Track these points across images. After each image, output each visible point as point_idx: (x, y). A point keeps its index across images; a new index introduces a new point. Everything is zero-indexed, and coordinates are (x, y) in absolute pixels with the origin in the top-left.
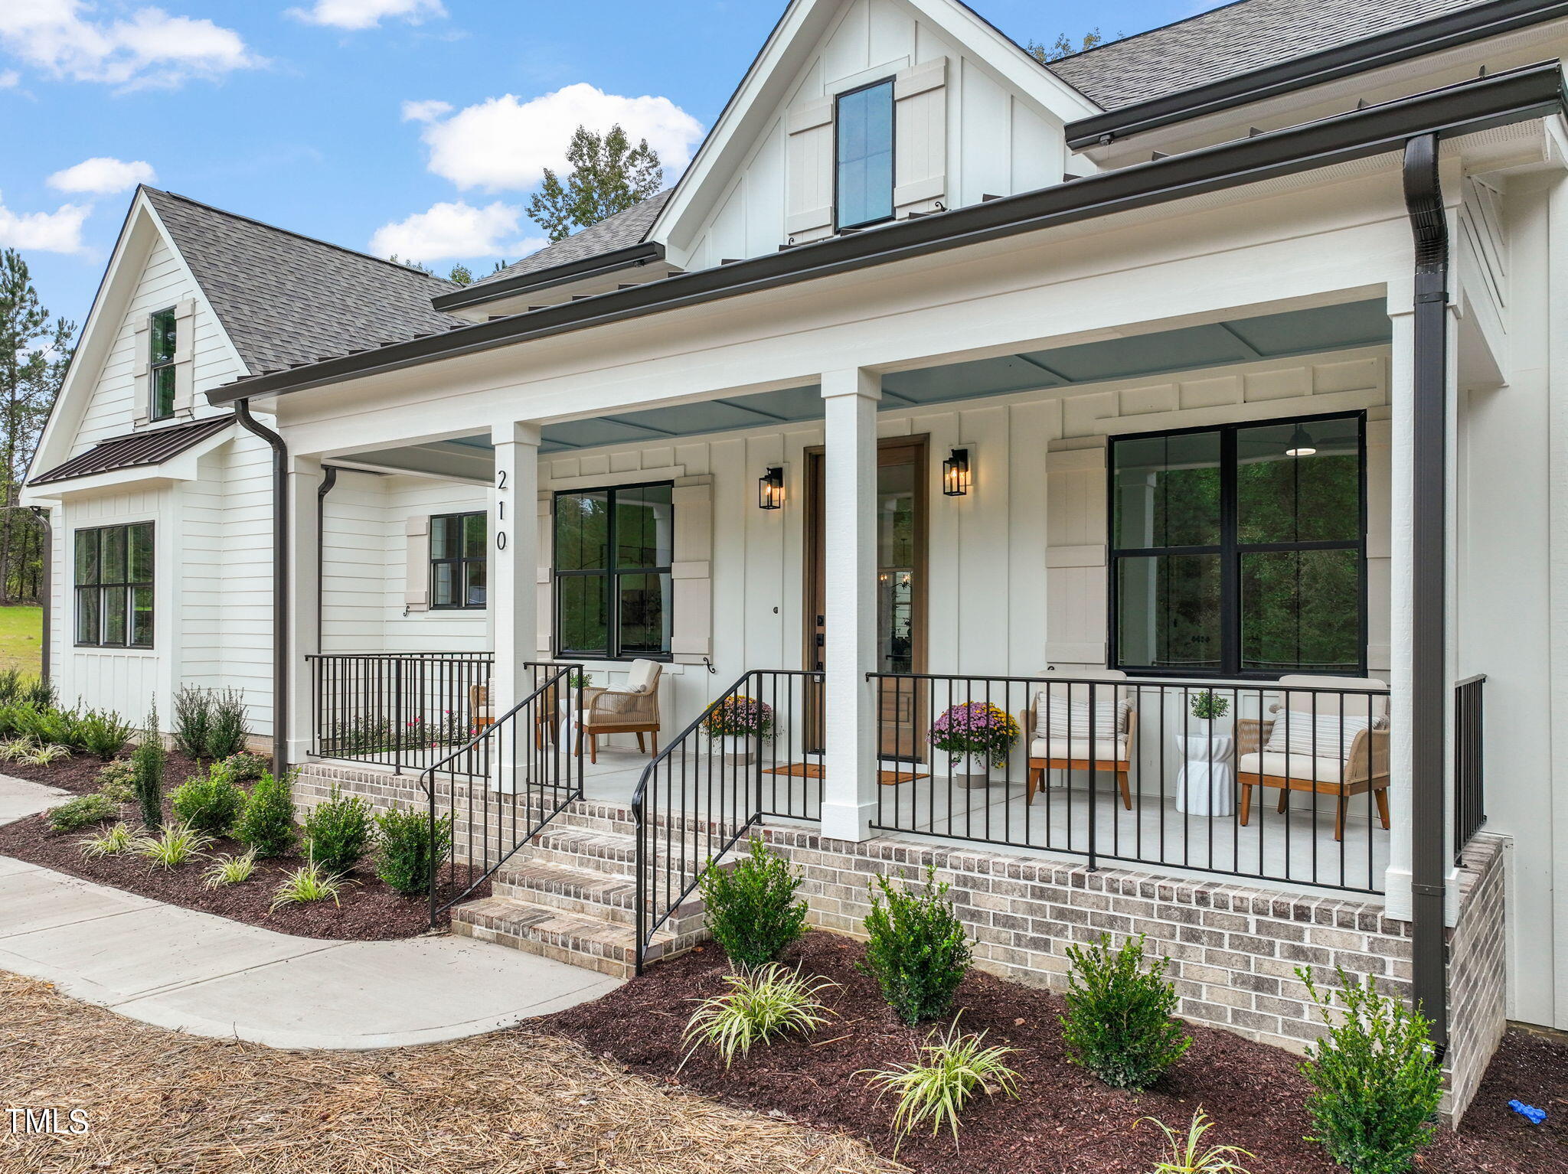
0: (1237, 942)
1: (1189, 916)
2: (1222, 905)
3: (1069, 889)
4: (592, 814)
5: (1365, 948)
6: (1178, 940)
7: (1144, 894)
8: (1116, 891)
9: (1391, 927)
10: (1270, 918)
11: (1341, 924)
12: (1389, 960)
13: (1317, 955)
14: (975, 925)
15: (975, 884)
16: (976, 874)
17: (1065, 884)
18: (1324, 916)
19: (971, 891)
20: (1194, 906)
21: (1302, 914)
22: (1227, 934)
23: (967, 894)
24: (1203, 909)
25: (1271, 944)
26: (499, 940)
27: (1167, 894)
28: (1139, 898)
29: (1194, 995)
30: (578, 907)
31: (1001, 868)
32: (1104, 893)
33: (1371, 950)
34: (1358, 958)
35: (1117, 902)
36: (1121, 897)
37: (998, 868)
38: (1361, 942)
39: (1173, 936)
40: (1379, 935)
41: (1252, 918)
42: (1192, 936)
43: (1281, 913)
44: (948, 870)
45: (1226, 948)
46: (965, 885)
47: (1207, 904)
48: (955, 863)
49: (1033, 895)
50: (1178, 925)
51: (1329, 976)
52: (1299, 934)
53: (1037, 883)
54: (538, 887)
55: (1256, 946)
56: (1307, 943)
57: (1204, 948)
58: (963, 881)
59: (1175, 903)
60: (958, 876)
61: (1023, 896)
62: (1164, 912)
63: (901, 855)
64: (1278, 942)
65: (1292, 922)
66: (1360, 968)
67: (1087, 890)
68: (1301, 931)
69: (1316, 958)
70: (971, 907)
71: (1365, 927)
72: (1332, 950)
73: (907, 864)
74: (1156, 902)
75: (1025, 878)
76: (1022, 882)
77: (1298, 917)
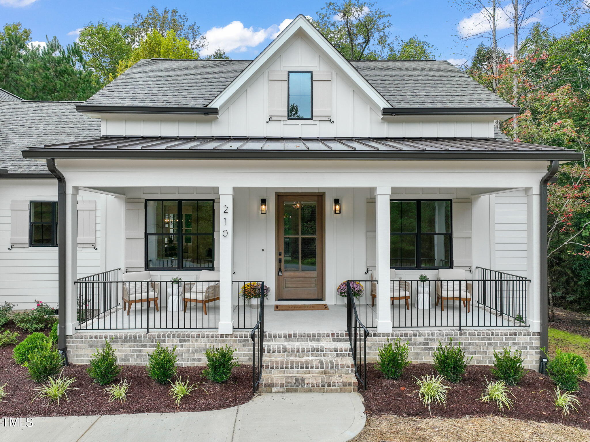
0: (501, 343)
1: (489, 339)
2: (497, 335)
3: (458, 337)
4: (275, 337)
5: (529, 340)
6: (487, 346)
7: (478, 335)
8: (471, 335)
9: (534, 334)
10: (509, 336)
11: (524, 335)
12: (533, 342)
13: (519, 343)
14: (430, 351)
15: (430, 340)
16: (431, 337)
17: (457, 336)
18: (520, 334)
19: (429, 342)
20: (490, 336)
21: (515, 334)
22: (498, 342)
23: (428, 343)
24: (492, 337)
25: (509, 343)
26: (288, 391)
27: (484, 334)
28: (477, 336)
29: (491, 359)
30: (308, 372)
31: (438, 334)
32: (468, 336)
33: (530, 340)
34: (527, 342)
35: (471, 338)
36: (472, 337)
37: (437, 334)
38: (528, 338)
39: (485, 345)
40: (532, 336)
41: (504, 337)
42: (490, 344)
43: (511, 335)
44: (422, 337)
45: (498, 346)
46: (427, 341)
47: (494, 335)
48: (424, 334)
49: (448, 340)
50: (486, 342)
51: (521, 348)
52: (515, 339)
53: (449, 337)
54: (286, 368)
55: (505, 344)
56: (516, 341)
57: (493, 346)
58: (427, 339)
59: (486, 336)
60: (425, 338)
61: (445, 341)
62: (483, 339)
63: (406, 335)
64: (510, 342)
65: (513, 336)
66: (528, 345)
67: (463, 337)
68: (515, 338)
69: (518, 344)
70: (429, 346)
71: (529, 335)
72: (522, 342)
73: (408, 337)
74: (481, 337)
75: (446, 336)
76: (445, 337)
77: (514, 335)
